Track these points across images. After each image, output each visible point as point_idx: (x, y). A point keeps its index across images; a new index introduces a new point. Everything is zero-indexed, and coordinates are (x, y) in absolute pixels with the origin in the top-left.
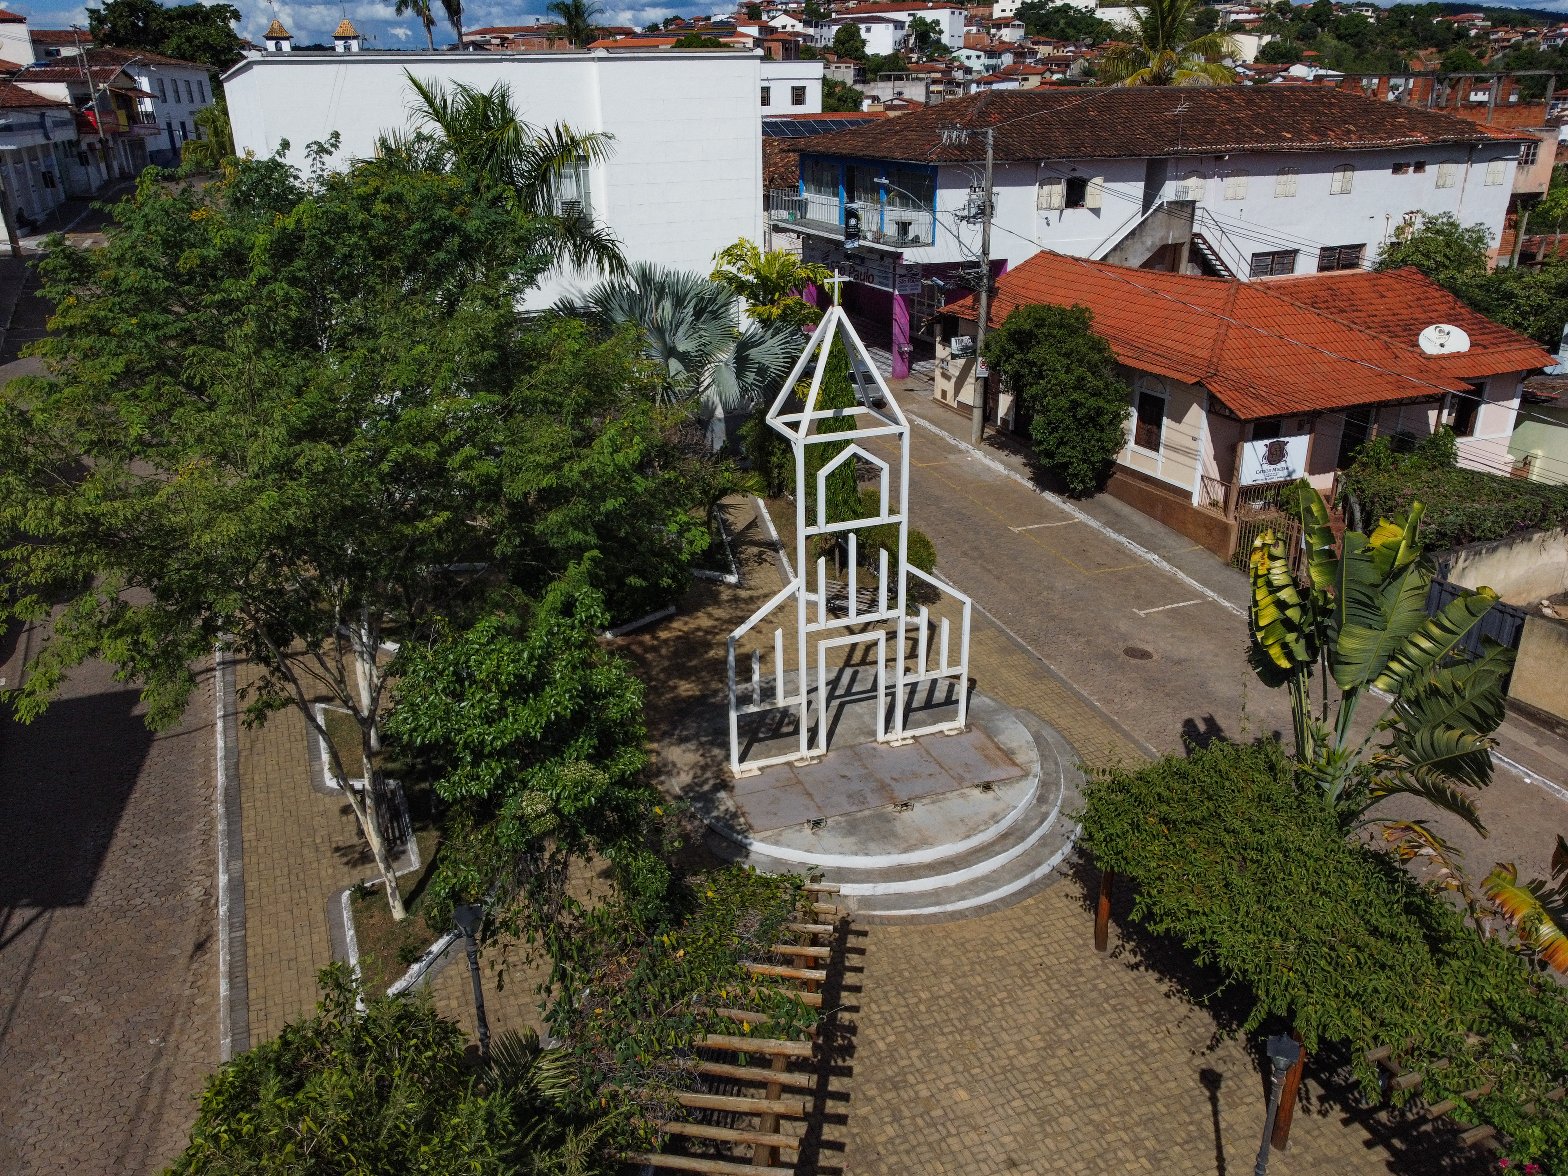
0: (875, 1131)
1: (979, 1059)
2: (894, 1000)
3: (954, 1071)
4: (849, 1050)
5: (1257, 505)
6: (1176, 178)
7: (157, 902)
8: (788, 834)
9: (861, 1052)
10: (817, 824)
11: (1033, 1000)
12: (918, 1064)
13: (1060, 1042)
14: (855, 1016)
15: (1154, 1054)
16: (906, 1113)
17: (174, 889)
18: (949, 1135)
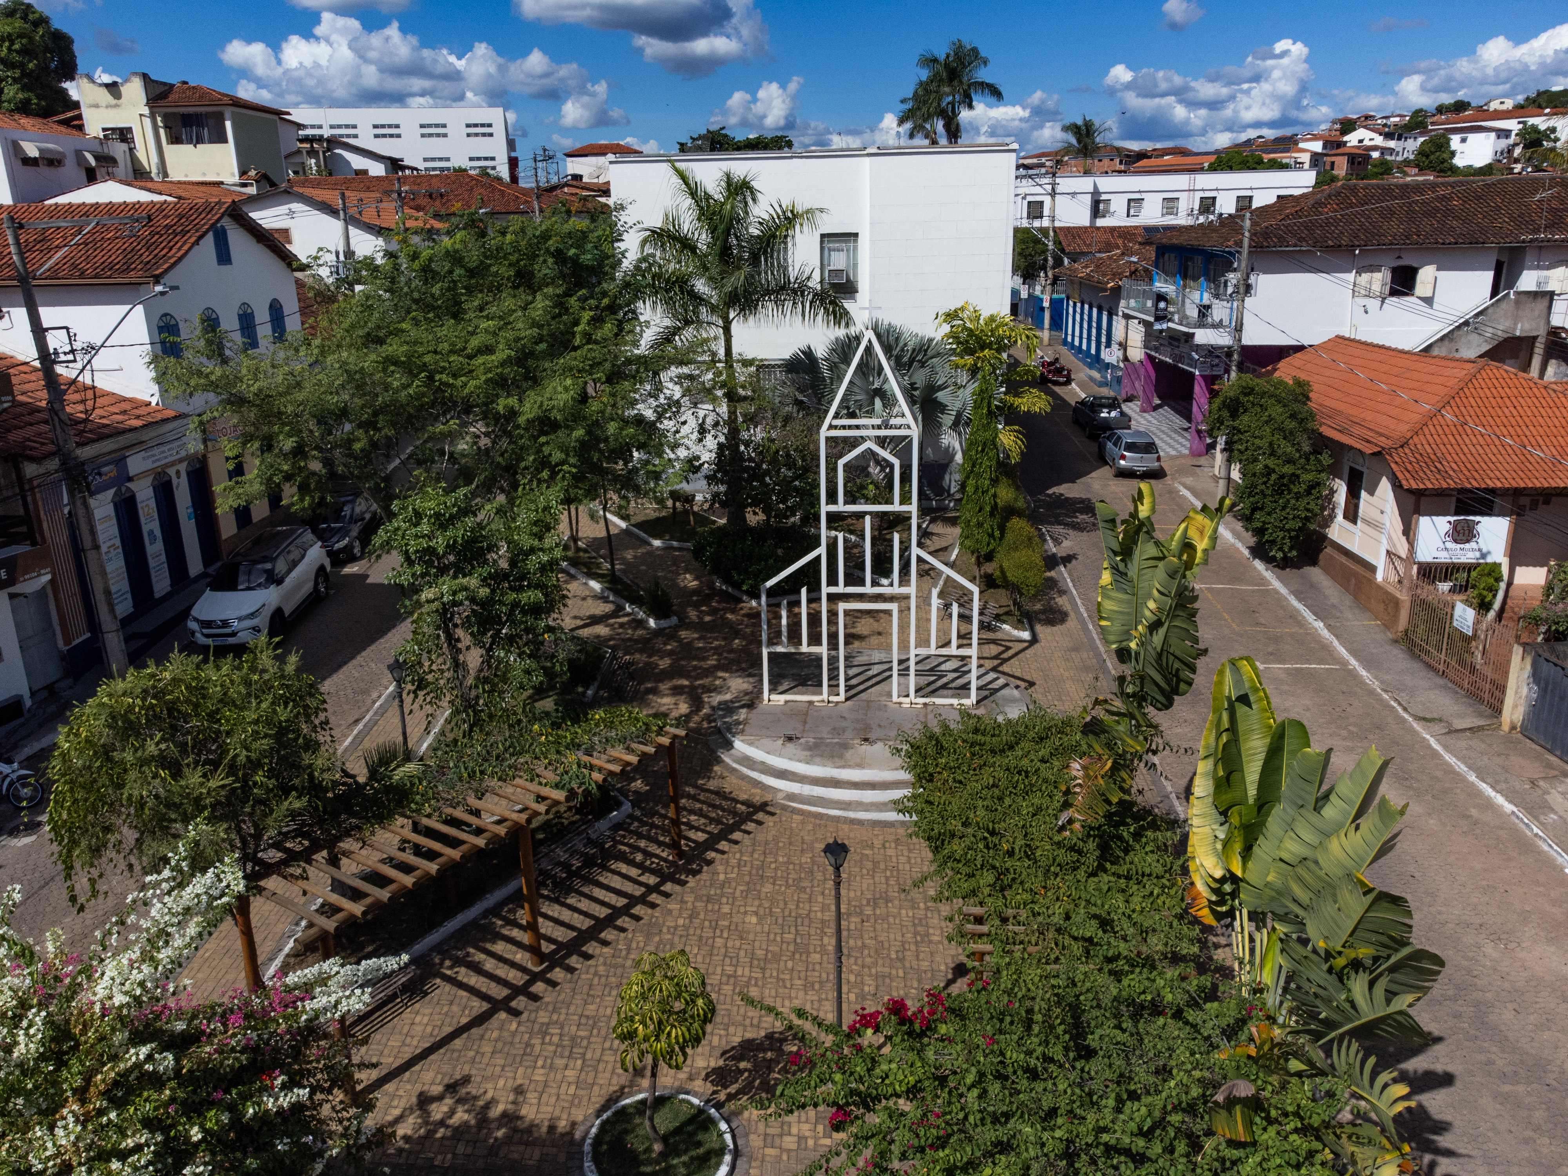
0: (669, 918)
1: (786, 904)
2: (756, 856)
3: (760, 906)
4: (695, 873)
5: (1444, 587)
6: (1538, 267)
7: (351, 696)
8: (767, 742)
9: (704, 876)
10: (790, 739)
11: (865, 886)
12: (738, 894)
13: (861, 913)
14: (719, 856)
15: (931, 942)
16: (702, 916)
17: (366, 692)
18: (721, 937)
